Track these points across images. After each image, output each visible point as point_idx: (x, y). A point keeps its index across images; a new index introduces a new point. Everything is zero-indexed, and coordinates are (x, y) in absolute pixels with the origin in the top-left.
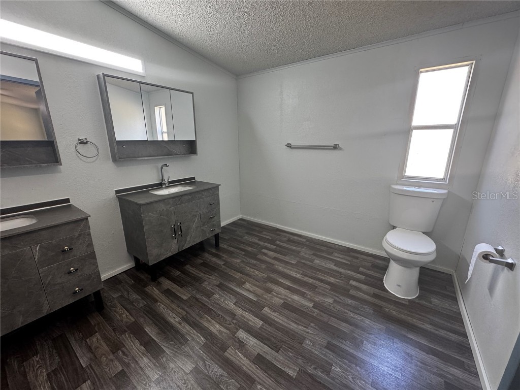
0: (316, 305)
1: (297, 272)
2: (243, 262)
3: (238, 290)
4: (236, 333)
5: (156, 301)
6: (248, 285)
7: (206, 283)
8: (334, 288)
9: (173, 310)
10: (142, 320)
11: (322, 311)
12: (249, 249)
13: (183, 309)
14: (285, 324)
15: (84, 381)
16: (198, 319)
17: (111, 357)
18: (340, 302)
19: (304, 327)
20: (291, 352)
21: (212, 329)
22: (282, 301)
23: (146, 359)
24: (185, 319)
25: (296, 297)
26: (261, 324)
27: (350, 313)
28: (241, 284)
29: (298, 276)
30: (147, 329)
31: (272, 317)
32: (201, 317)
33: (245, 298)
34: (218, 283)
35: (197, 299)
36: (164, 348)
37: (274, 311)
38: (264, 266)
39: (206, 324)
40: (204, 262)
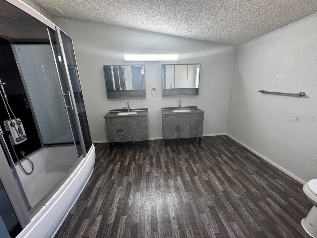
0: (225, 192)
1: (231, 173)
2: (205, 155)
3: (192, 164)
4: (177, 176)
5: (162, 152)
6: (198, 165)
7: (182, 155)
8: (249, 194)
9: (164, 158)
10: (154, 155)
11: (225, 196)
12: (215, 151)
13: (167, 159)
14: (199, 187)
15: (134, 162)
16: (169, 164)
17: (142, 160)
18: (243, 201)
19: (207, 194)
20: (191, 196)
21: (171, 170)
22: (208, 179)
23: (148, 166)
24: (165, 163)
25: (217, 182)
26: (189, 180)
27: (243, 208)
28: (195, 162)
29: (230, 176)
30: (154, 159)
31: (197, 182)
32: (171, 164)
33: (192, 169)
34: (186, 157)
35: (174, 159)
36: (154, 166)
37: (200, 180)
38: (214, 161)
39: (170, 167)
40: (188, 148)
